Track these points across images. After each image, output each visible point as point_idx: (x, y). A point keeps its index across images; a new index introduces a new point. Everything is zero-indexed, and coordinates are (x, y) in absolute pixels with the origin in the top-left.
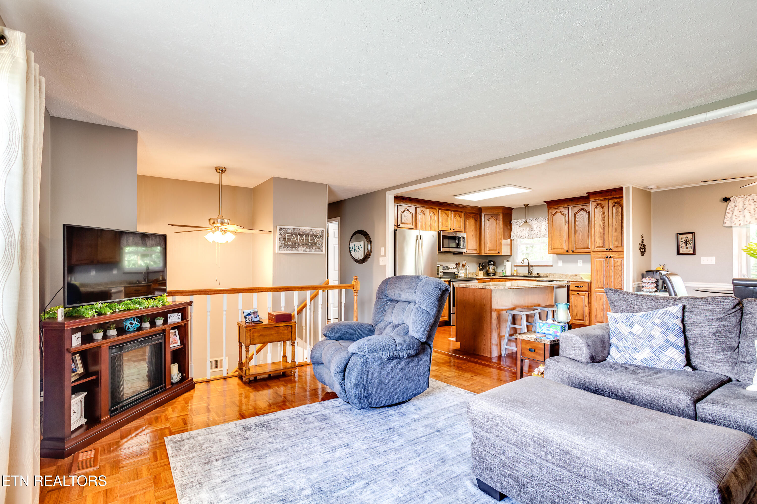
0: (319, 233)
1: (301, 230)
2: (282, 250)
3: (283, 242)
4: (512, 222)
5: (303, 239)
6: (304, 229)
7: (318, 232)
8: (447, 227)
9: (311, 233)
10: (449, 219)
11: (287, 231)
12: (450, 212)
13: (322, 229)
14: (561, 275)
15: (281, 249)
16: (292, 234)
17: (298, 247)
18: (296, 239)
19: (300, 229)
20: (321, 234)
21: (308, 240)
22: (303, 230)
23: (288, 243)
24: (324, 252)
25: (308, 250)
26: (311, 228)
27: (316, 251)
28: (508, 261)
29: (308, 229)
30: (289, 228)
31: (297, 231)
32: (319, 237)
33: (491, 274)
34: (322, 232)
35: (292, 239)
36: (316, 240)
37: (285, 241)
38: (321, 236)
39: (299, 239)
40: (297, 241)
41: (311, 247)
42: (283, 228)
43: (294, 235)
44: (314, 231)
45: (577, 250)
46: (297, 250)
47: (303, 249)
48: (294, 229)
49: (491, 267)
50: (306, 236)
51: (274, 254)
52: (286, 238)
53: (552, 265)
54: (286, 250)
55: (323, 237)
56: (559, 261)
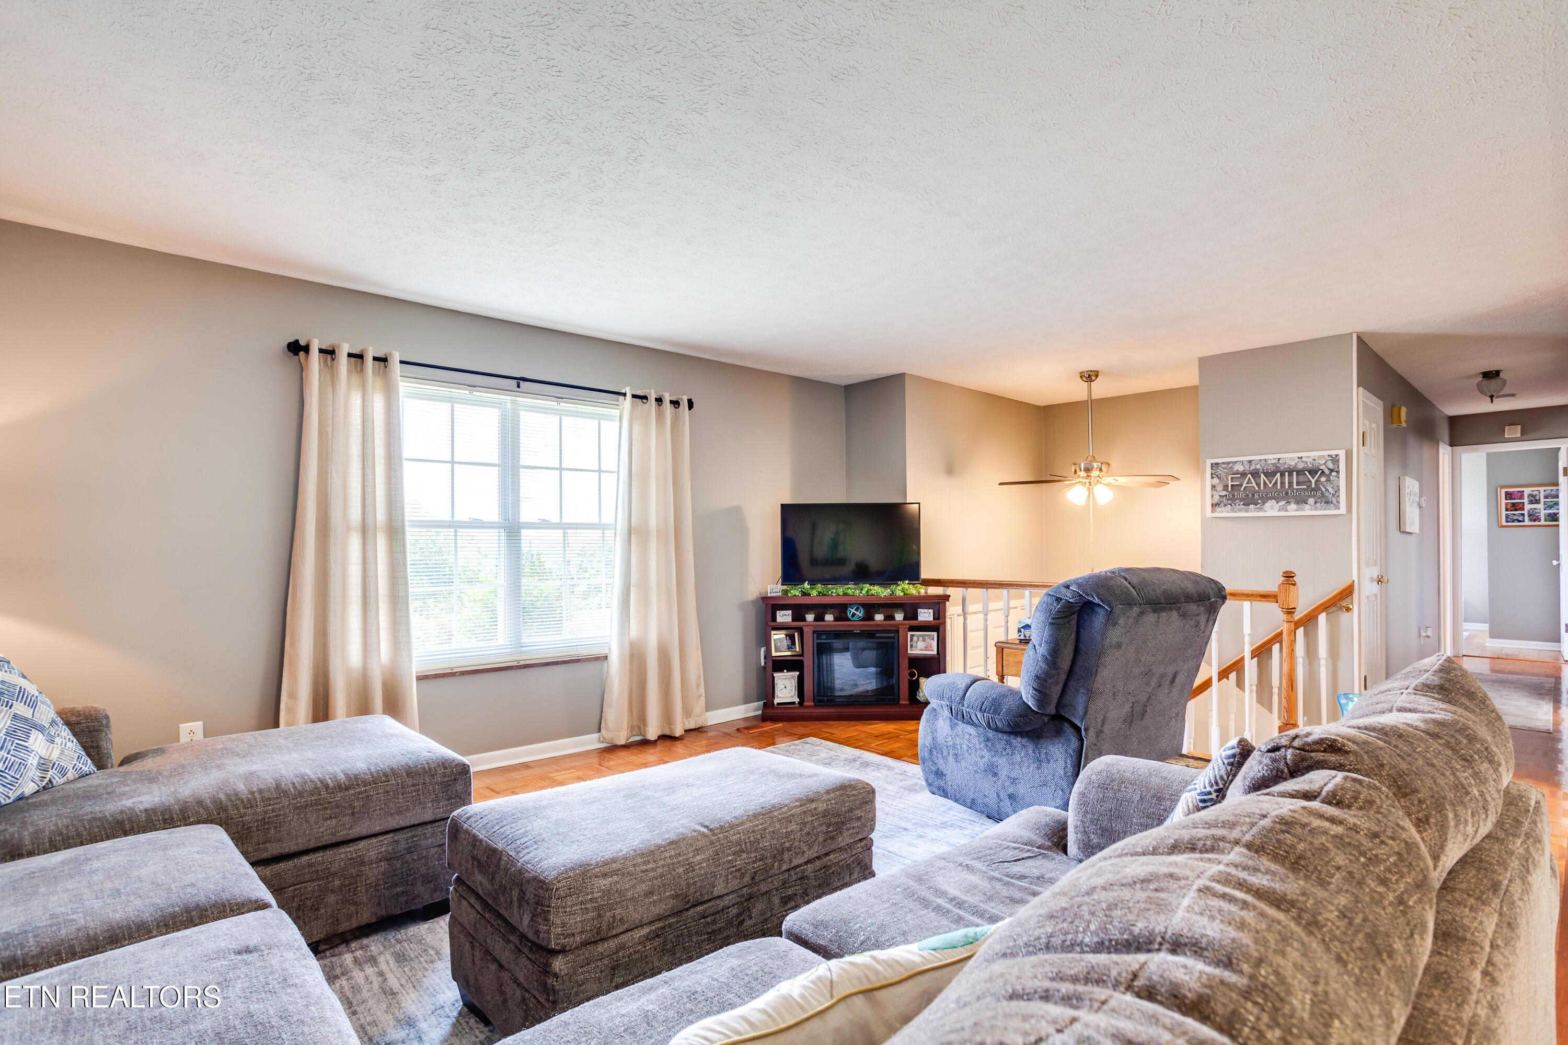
0: (1325, 464)
1: (1269, 462)
2: (1222, 512)
3: (1224, 493)
5: (1276, 483)
6: (1279, 459)
7: (1323, 462)
9: (1301, 466)
11: (1231, 468)
13: (1333, 453)
15: (1218, 509)
16: (1243, 475)
17: (1264, 503)
18: (1254, 484)
19: (1266, 460)
20: (1331, 466)
21: (1291, 483)
22: (1276, 461)
23: (1234, 496)
24: (1343, 510)
25: (1293, 506)
26: (1300, 455)
27: (1316, 509)
29: (1290, 458)
30: (1236, 462)
31: (1258, 467)
32: (1327, 472)
34: (1335, 459)
35: (1245, 485)
36: (1313, 481)
37: (1227, 490)
38: (1331, 471)
39: (1265, 483)
40: (1259, 488)
41: (1301, 501)
42: (1223, 463)
43: (1249, 476)
44: (1309, 460)
46: (1261, 509)
47: (1277, 506)
48: (1250, 462)
50: (1282, 475)
51: (1204, 519)
52: (1230, 484)
54: (1233, 511)
55: (1338, 472)
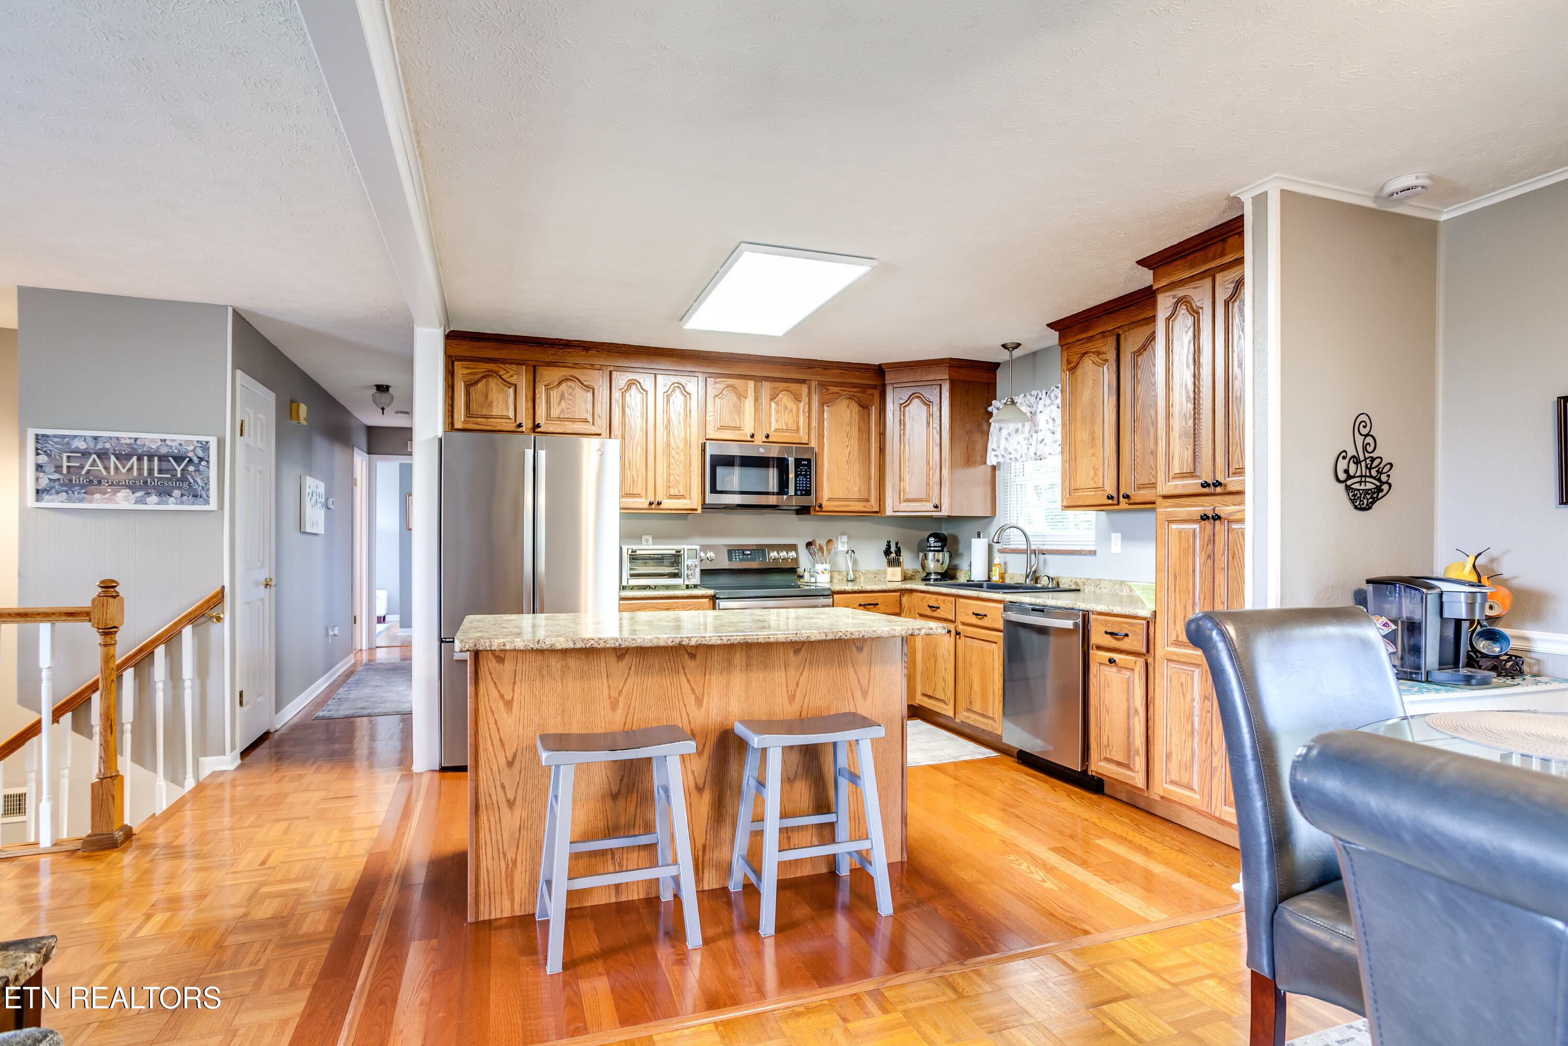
0: (194, 451)
1: (123, 441)
2: (52, 501)
3: (56, 476)
4: (990, 409)
5: (131, 469)
6: (136, 439)
7: (191, 448)
8: (739, 429)
9: (164, 450)
10: (749, 404)
11: (68, 443)
12: (751, 384)
13: (203, 439)
14: (1117, 586)
15: (46, 497)
16: (85, 454)
17: (115, 492)
18: (101, 468)
19: (118, 439)
20: (201, 454)
21: (151, 471)
22: (132, 441)
23: (71, 480)
24: (213, 505)
25: (154, 498)
26: (163, 436)
27: (182, 503)
28: (979, 536)
29: (151, 439)
30: (75, 437)
31: (108, 446)
32: (196, 460)
33: (933, 577)
34: (205, 447)
35: (87, 467)
36: (179, 470)
37: (61, 473)
38: (201, 459)
39: (116, 468)
40: (109, 472)
41: (164, 493)
42: (55, 436)
43: (94, 456)
44: (175, 444)
45: (1142, 492)
46: (110, 500)
47: (133, 497)
48: (96, 438)
49: (931, 555)
50: (140, 459)
51: (23, 510)
52: (65, 464)
53: (1092, 548)
54: (69, 500)
55: (208, 462)
56: (1113, 535)
